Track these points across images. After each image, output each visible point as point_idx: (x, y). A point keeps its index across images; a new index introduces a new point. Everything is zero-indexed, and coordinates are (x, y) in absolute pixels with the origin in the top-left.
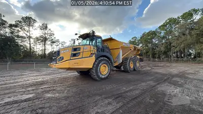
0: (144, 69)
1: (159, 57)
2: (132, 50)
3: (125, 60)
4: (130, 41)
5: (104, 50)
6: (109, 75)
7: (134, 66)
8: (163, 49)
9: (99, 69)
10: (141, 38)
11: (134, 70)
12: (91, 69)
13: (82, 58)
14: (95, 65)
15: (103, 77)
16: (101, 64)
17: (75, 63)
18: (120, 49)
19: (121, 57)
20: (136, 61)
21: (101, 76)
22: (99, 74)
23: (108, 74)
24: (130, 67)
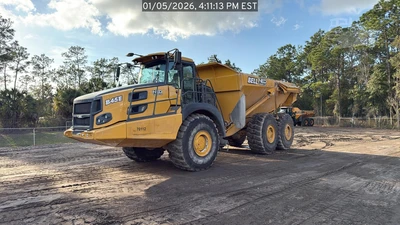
0: (307, 147)
1: (361, 114)
2: (273, 93)
3: (254, 120)
4: (273, 58)
5: (199, 95)
6: (213, 158)
7: (277, 138)
8: (371, 86)
9: (190, 143)
10: (308, 49)
11: (278, 148)
12: (173, 142)
13: (154, 116)
14: (183, 134)
15: (201, 161)
16: (195, 131)
17: (139, 129)
18: (241, 93)
19: (243, 114)
20: (284, 125)
21: (195, 159)
22: (192, 154)
23: (211, 155)
24: (266, 141)
